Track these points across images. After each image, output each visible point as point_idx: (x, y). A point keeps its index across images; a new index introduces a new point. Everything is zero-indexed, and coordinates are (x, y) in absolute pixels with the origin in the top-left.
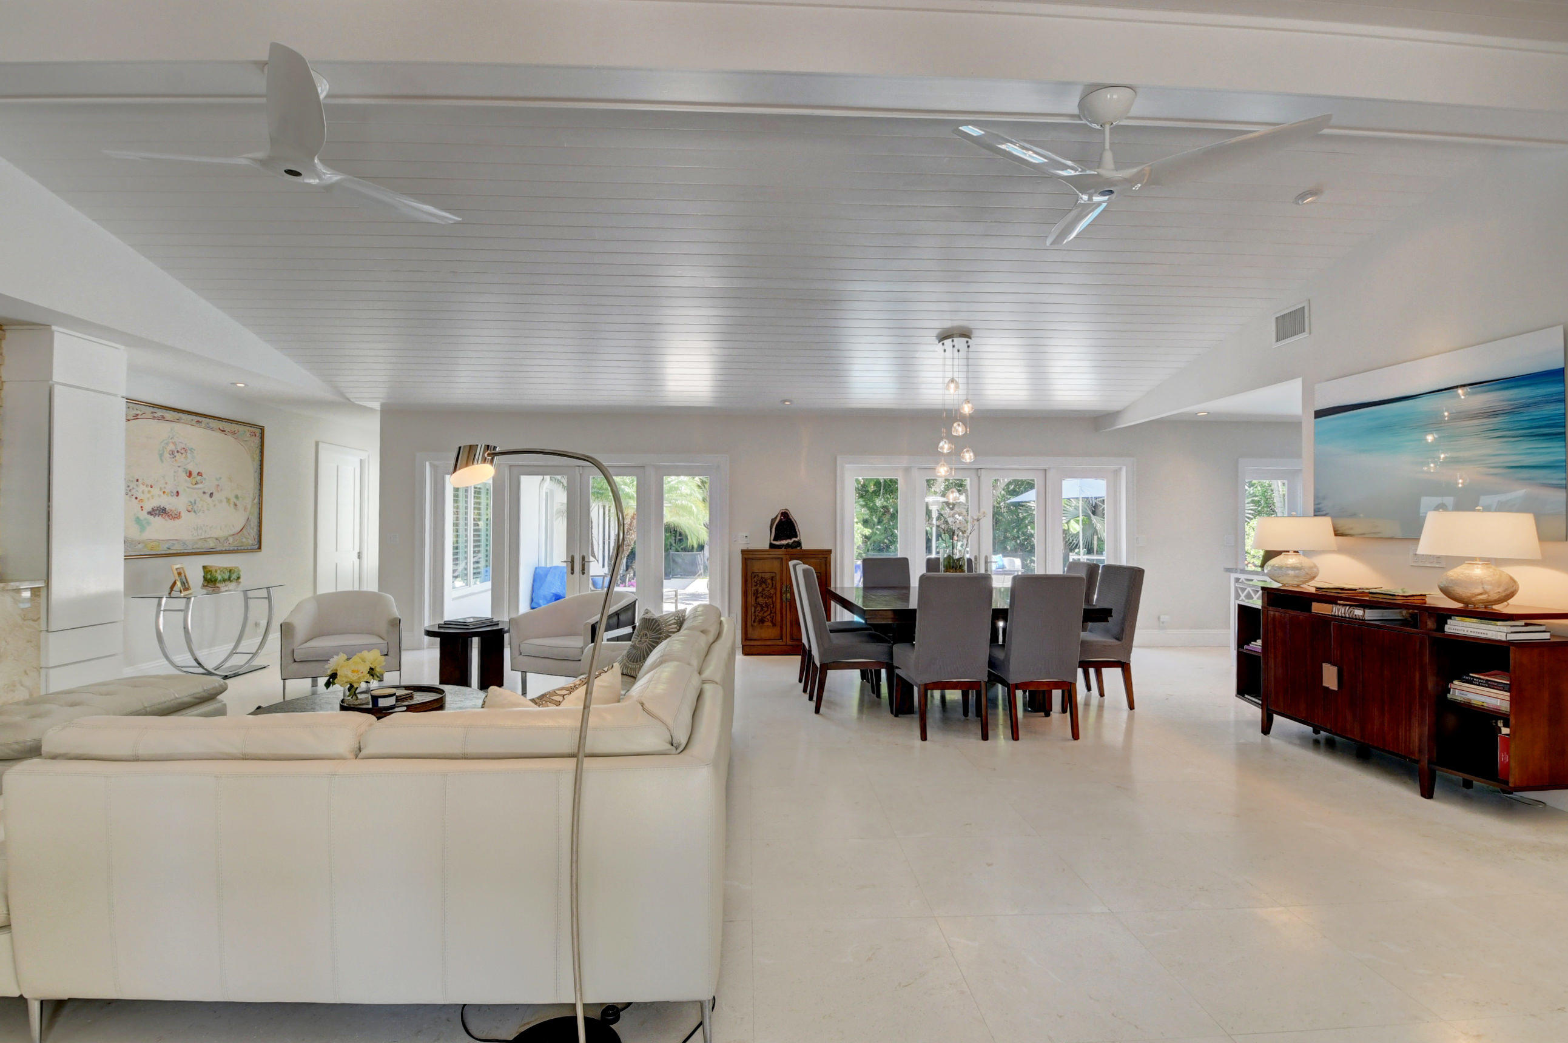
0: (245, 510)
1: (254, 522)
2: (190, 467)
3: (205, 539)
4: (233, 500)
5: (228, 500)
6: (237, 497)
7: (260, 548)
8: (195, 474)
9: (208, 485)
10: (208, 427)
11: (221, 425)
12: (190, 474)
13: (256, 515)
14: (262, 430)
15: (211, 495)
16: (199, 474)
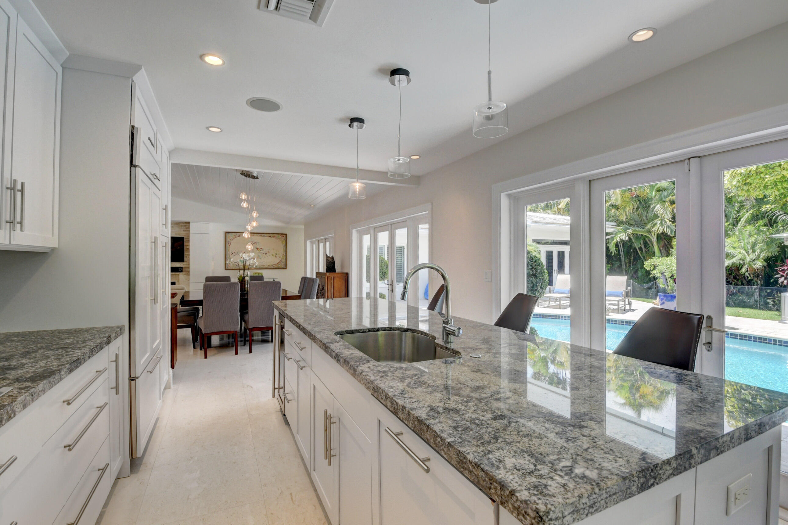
0: (280, 257)
1: (284, 261)
2: (258, 247)
3: (264, 265)
4: (275, 255)
5: (273, 255)
6: (276, 254)
7: (286, 268)
8: (260, 248)
9: (265, 251)
10: (264, 236)
11: (269, 235)
12: (258, 249)
13: (285, 258)
14: (286, 234)
15: (266, 254)
16: (261, 248)
